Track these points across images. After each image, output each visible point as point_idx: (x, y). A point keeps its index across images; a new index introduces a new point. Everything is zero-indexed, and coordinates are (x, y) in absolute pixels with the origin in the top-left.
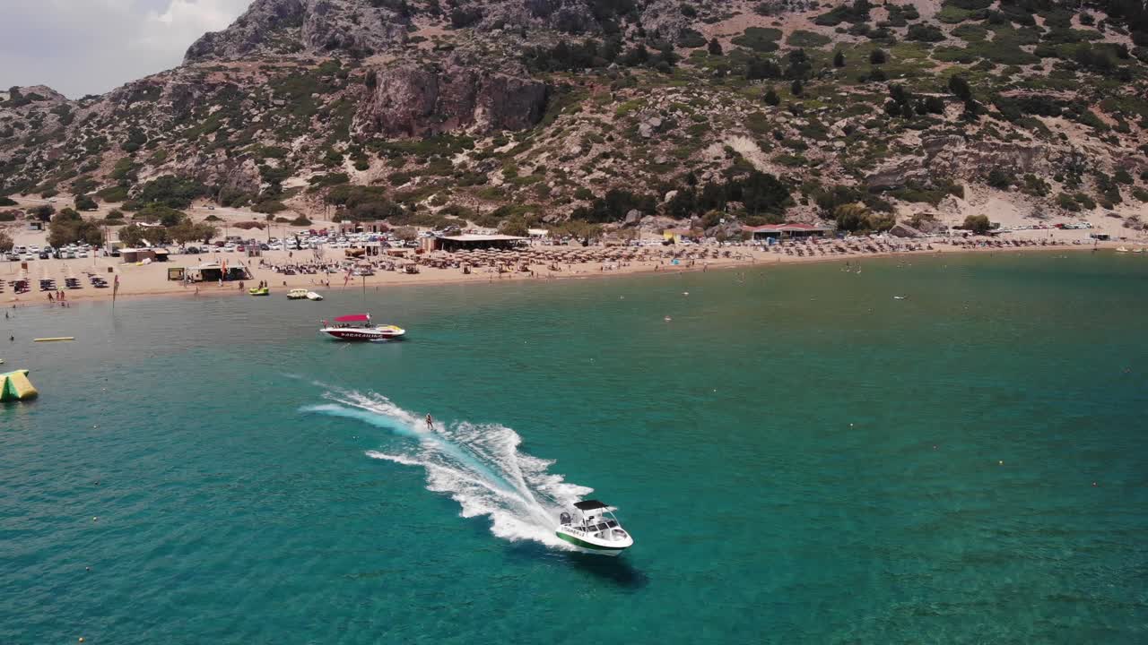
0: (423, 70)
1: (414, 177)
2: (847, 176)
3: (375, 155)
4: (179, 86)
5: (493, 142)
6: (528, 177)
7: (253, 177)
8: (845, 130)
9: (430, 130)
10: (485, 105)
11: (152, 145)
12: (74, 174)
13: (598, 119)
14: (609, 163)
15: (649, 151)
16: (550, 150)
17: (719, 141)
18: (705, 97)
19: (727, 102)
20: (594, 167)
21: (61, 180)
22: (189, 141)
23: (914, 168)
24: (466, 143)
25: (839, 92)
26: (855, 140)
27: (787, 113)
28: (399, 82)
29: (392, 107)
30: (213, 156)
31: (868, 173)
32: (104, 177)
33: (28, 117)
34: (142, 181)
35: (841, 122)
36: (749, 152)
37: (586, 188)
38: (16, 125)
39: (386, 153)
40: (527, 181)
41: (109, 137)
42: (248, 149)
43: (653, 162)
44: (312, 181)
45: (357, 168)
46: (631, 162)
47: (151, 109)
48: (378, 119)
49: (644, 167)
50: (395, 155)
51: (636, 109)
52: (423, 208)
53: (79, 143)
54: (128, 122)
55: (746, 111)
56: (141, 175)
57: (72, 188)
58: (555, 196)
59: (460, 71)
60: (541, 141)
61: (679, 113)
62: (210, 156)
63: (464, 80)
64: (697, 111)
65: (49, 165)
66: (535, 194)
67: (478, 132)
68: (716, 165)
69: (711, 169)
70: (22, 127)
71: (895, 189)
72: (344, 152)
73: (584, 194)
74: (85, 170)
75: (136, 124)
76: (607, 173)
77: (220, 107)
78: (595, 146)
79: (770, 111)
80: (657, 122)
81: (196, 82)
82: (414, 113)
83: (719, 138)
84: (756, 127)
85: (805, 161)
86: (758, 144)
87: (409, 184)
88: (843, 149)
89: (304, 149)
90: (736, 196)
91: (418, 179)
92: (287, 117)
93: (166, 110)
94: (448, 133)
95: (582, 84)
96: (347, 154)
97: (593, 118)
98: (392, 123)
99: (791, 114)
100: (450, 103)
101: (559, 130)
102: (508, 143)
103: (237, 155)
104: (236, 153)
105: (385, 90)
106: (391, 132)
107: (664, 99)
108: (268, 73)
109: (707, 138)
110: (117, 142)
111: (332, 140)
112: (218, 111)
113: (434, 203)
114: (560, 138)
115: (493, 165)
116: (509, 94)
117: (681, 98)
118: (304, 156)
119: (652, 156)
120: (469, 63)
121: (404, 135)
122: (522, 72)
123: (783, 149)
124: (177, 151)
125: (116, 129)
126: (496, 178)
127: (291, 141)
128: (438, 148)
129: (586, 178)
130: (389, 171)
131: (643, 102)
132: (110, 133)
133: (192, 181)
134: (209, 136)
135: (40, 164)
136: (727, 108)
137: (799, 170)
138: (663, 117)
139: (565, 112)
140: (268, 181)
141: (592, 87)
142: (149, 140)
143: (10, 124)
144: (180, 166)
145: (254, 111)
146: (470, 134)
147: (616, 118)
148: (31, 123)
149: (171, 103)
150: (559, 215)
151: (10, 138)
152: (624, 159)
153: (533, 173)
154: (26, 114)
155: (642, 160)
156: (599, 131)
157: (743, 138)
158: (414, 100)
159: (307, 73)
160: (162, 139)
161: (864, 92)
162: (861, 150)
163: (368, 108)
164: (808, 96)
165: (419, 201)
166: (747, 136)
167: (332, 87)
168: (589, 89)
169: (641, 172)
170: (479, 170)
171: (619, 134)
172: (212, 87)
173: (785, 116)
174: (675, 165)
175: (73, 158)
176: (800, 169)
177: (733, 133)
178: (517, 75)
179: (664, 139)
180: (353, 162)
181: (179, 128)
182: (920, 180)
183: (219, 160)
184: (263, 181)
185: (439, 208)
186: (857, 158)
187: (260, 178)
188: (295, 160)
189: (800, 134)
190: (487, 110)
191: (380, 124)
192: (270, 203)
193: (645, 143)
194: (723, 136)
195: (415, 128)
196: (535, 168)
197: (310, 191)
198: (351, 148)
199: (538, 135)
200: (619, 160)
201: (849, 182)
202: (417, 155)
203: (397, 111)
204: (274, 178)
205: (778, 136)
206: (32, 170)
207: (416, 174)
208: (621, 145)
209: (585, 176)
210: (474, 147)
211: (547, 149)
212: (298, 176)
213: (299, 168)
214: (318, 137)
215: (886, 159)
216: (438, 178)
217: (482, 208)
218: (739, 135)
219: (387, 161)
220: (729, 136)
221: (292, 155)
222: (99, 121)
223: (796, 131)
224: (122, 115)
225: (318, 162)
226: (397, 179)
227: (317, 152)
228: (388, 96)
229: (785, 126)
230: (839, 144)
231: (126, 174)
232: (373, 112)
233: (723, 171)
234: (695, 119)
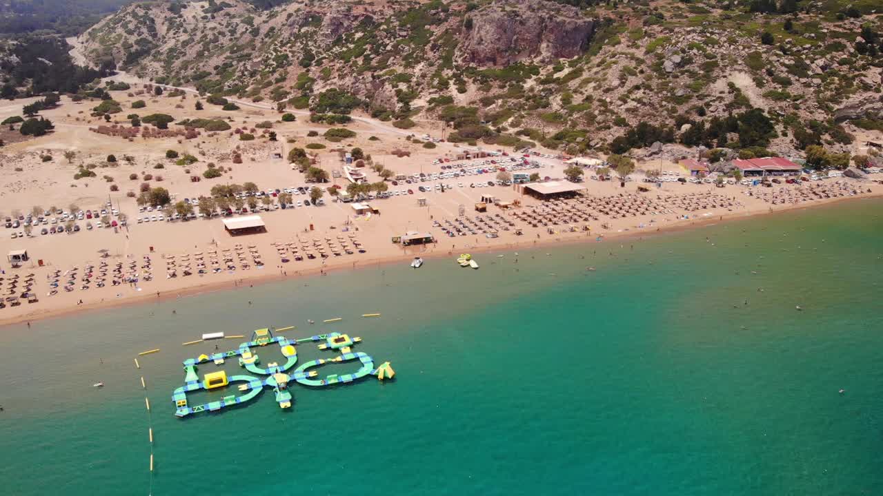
0: (506, 17)
1: (497, 100)
2: (820, 111)
3: (471, 80)
4: (334, 18)
5: (554, 68)
6: (579, 105)
7: (391, 97)
8: (823, 68)
9: (509, 60)
10: (549, 41)
11: (319, 63)
12: (270, 84)
13: (633, 54)
14: (639, 94)
15: (670, 84)
16: (596, 80)
17: (725, 77)
18: (715, 37)
19: (732, 41)
20: (629, 98)
21: (263, 88)
22: (345, 63)
23: (872, 102)
24: (534, 70)
25: (822, 28)
26: (829, 76)
27: (778, 52)
28: (488, 26)
29: (483, 44)
30: (363, 78)
31: (836, 107)
32: (291, 88)
33: (227, 27)
34: (316, 92)
35: (819, 61)
36: (746, 87)
37: (622, 117)
38: (220, 33)
39: (478, 80)
40: (578, 109)
41: (290, 55)
42: (386, 74)
43: (673, 94)
44: (430, 102)
45: (458, 92)
46: (657, 93)
47: (316, 34)
48: (473, 53)
49: (666, 99)
50: (484, 82)
51: (662, 46)
52: (505, 129)
53: (270, 58)
54: (302, 43)
55: (747, 50)
56: (315, 87)
57: (272, 95)
58: (599, 123)
59: (532, 16)
60: (589, 69)
61: (695, 51)
62: (361, 77)
63: (535, 23)
64: (709, 50)
65: (252, 74)
66: (584, 121)
67: (543, 61)
68: (721, 99)
69: (717, 102)
70: (223, 34)
71: (855, 119)
72: (449, 79)
73: (620, 122)
74: (278, 81)
75: (307, 45)
76: (638, 103)
77: (363, 34)
78: (630, 78)
79: (765, 49)
80: (677, 59)
81: (346, 15)
82: (498, 49)
83: (725, 74)
84: (754, 64)
85: (788, 96)
86: (754, 80)
87: (494, 105)
88: (819, 86)
89: (424, 76)
90: (734, 128)
91: (500, 102)
92: (409, 46)
93: (326, 36)
94: (521, 62)
95: (621, 17)
96: (451, 79)
97: (629, 53)
98: (482, 56)
99: (782, 53)
100: (523, 40)
101: (603, 62)
102: (564, 69)
103: (379, 78)
104: (379, 77)
105: (478, 32)
106: (481, 62)
107: (684, 39)
108: (394, 6)
109: (715, 74)
110: (295, 58)
111: (441, 68)
112: (361, 38)
113: (513, 125)
114: (603, 69)
115: (553, 90)
116: (567, 32)
117: (696, 38)
118: (423, 81)
119: (673, 89)
120: (538, 9)
121: (490, 64)
122: (577, 15)
123: (773, 85)
124: (337, 71)
125: (294, 49)
126: (556, 103)
127: (413, 68)
128: (514, 74)
129: (622, 107)
130: (481, 95)
131: (668, 40)
132: (290, 51)
133: (349, 94)
134: (358, 59)
135: (246, 73)
136: (732, 47)
137: (783, 104)
138: (682, 55)
139: (607, 44)
140: (402, 101)
141: (628, 20)
142: (316, 58)
143: (216, 32)
144: (341, 83)
145: (387, 41)
146: (537, 63)
147: (647, 53)
148: (229, 31)
149: (330, 30)
150: (601, 139)
151: (217, 44)
152: (651, 90)
153: (583, 101)
154: (225, 25)
155: (665, 92)
156: (633, 64)
157: (743, 73)
158: (499, 40)
159: (420, 7)
160: (325, 58)
161: (841, 30)
162: (833, 86)
163: (466, 44)
164: (796, 33)
165: (502, 123)
166: (746, 72)
167: (440, 20)
168: (626, 21)
169: (664, 103)
170: (543, 94)
171: (648, 67)
172: (356, 18)
173: (777, 55)
174: (689, 97)
175: (267, 70)
176: (785, 103)
177: (735, 70)
178: (573, 17)
179: (683, 73)
180: (457, 87)
181: (336, 49)
182: (876, 111)
183: (367, 81)
184: (399, 101)
185: (517, 129)
186: (828, 93)
187: (396, 99)
188: (418, 84)
189: (787, 72)
190: (550, 44)
191: (474, 57)
192: (403, 119)
193: (668, 77)
194: (727, 72)
195: (498, 58)
196: (585, 96)
197: (429, 110)
198: (454, 75)
199: (587, 63)
200: (647, 91)
201: (820, 116)
202: (500, 81)
203: (486, 48)
204: (405, 98)
205: (770, 73)
206: (241, 77)
207: (499, 97)
208: (649, 78)
209: (621, 105)
210: (539, 73)
211: (593, 79)
212: (420, 98)
213: (421, 91)
214: (431, 65)
215: (851, 95)
216: (515, 101)
217: (546, 130)
218: (740, 71)
219: (479, 86)
220: (732, 73)
221: (415, 80)
222: (282, 41)
223: (785, 69)
224: (297, 37)
225: (433, 87)
226: (486, 102)
227: (432, 79)
228: (480, 37)
229: (775, 64)
230: (817, 81)
231: (305, 85)
232: (469, 48)
233: (725, 105)
234: (707, 56)
